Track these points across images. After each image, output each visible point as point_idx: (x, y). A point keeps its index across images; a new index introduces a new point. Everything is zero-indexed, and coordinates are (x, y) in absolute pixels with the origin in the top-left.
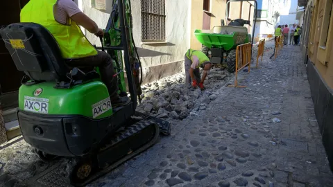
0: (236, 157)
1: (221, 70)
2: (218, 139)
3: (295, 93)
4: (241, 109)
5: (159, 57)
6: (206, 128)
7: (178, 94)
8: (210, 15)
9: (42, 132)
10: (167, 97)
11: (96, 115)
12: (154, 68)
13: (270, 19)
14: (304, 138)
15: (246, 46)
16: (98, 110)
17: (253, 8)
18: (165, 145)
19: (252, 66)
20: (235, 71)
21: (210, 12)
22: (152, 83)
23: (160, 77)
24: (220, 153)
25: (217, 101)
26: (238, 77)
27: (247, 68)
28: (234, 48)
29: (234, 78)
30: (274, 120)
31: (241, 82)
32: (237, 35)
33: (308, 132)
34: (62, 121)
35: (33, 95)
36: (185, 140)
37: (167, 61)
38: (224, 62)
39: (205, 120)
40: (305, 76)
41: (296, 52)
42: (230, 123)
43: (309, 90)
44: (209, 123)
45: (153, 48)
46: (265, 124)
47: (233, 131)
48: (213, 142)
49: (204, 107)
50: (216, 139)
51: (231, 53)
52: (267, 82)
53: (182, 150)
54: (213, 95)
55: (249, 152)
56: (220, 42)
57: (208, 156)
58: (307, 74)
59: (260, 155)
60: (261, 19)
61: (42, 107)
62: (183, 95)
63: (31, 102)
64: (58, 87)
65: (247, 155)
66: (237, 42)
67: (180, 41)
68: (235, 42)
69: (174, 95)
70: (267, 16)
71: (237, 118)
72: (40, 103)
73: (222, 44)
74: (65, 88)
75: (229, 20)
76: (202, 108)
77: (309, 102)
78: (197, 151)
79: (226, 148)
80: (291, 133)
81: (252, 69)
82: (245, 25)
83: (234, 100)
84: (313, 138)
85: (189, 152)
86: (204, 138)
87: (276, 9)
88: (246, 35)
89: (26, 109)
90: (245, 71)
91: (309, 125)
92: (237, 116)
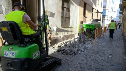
0: (95, 69)
1: (90, 37)
2: (88, 63)
3: (118, 47)
4: (97, 52)
5: (67, 32)
6: (84, 58)
7: (74, 46)
8: (86, 17)
9: (11, 66)
10: (70, 46)
11: (34, 57)
12: (65, 36)
13: (109, 19)
14: (121, 64)
15: (99, 29)
16: (35, 55)
17: (102, 15)
18: (69, 64)
19: (101, 36)
20: (95, 38)
21: (86, 16)
22: (64, 41)
23: (67, 39)
24: (89, 67)
25: (88, 49)
26: (96, 40)
27: (99, 37)
28: (95, 29)
29: (95, 40)
30: (110, 57)
31: (97, 42)
32: (96, 25)
33: (122, 62)
34: (21, 61)
35: (9, 50)
36: (76, 62)
37: (70, 33)
38: (91, 34)
39: (84, 55)
40: (123, 41)
41: (119, 31)
42: (93, 57)
43: (124, 46)
44: (85, 57)
45: (65, 29)
46: (106, 58)
47: (94, 60)
48: (87, 63)
49: (83, 51)
50: (87, 62)
51: (93, 31)
52: (107, 42)
53: (76, 65)
54: (87, 47)
55: (100, 68)
56: (89, 27)
57: (85, 68)
58: (123, 40)
59: (104, 69)
60: (105, 19)
61: (12, 55)
62: (76, 46)
63: (8, 53)
64: (20, 46)
65: (99, 69)
66: (96, 27)
67: (75, 26)
68: (95, 27)
69: (72, 46)
70: (108, 18)
71: (96, 55)
72: (12, 53)
73: (90, 28)
74: (23, 47)
75: (93, 19)
76: (82, 51)
77: (123, 51)
78: (81, 66)
79: (91, 66)
80: (116, 61)
81: (102, 37)
82: (99, 21)
83: (95, 49)
84: (124, 64)
85: (78, 66)
86: (84, 62)
87: (111, 15)
88: (99, 25)
89: (5, 56)
90: (99, 38)
91: (123, 59)
92: (95, 55)
